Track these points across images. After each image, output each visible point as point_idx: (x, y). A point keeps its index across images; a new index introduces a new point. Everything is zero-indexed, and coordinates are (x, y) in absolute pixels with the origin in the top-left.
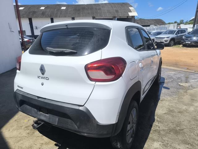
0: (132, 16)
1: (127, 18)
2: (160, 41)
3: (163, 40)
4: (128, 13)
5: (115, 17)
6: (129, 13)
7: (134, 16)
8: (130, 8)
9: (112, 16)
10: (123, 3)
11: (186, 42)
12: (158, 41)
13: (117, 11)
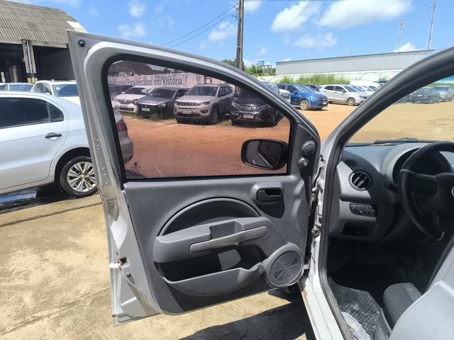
3: (197, 109)
5: (29, 42)
8: (69, 22)
9: (21, 38)
10: (47, 9)
11: (245, 116)
13: (33, 26)
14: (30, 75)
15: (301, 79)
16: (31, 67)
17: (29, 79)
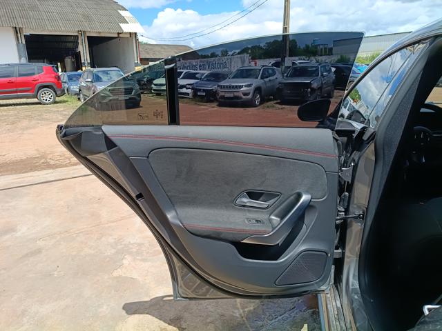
0: (130, 33)
1: (118, 37)
2: (232, 95)
4: (119, 26)
5: (84, 32)
6: (122, 25)
7: (136, 34)
8: (120, 11)
9: (77, 30)
12: (227, 95)
14: (84, 65)
16: (85, 57)
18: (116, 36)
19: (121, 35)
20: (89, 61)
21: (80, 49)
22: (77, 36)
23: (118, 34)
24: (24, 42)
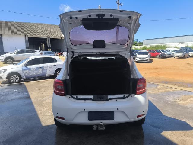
4: (62, 35)
5: (49, 37)
9: (47, 36)
13: (51, 32)
14: (49, 48)
15: (150, 47)
16: (49, 45)
17: (48, 49)
18: (60, 38)
19: (62, 38)
20: (50, 47)
21: (47, 42)
22: (47, 38)
23: (61, 38)
24: (28, 40)
